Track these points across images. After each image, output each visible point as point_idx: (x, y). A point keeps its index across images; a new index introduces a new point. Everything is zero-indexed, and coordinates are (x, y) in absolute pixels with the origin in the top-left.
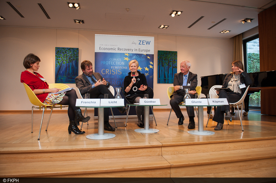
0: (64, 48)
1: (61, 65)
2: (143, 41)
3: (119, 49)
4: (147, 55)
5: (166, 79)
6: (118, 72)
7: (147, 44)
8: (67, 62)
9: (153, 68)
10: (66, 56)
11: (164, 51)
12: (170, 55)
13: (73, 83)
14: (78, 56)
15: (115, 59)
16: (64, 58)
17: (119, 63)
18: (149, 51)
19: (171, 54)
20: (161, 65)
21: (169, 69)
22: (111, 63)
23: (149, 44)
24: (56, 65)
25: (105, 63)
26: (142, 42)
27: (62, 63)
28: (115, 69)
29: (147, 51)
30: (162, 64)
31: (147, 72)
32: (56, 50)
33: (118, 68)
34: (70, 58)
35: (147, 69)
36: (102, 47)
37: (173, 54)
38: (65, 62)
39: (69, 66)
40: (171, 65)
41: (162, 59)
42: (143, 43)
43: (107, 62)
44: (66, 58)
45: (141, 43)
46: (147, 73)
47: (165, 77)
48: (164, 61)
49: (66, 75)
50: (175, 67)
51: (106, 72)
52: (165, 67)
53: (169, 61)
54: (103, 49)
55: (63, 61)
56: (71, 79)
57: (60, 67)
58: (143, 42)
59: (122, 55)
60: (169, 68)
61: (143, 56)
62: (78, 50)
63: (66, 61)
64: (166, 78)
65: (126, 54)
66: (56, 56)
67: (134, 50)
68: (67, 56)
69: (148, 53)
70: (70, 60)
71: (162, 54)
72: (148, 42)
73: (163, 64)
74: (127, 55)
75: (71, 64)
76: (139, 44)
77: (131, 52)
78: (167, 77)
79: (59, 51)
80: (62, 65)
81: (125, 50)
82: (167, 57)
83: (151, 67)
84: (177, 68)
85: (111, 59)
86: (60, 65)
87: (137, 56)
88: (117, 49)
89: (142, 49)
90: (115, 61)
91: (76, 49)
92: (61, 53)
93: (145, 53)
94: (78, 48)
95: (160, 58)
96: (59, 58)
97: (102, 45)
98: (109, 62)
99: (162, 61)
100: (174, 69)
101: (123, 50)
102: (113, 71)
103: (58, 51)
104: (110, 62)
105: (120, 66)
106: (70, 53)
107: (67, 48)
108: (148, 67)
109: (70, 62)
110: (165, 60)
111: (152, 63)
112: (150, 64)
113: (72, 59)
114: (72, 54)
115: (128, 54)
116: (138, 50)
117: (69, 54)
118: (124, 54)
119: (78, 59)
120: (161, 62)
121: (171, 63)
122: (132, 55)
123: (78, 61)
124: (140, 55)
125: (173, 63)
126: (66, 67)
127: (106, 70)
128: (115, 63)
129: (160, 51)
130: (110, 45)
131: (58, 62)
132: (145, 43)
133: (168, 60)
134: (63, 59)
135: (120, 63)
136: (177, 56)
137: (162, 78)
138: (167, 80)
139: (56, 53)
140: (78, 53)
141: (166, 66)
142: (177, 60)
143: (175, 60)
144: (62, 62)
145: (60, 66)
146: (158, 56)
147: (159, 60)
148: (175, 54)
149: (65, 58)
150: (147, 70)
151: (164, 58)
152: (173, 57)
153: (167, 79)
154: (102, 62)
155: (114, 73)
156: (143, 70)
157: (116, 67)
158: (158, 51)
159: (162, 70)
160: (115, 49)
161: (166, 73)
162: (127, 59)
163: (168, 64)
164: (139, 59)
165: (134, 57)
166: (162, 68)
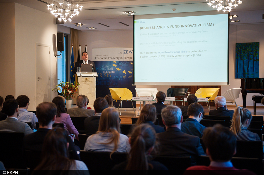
3: (109, 58)
4: (130, 61)
6: (108, 75)
7: (130, 53)
11: (242, 43)
12: (250, 47)
15: (106, 66)
17: (109, 69)
19: (251, 45)
20: (239, 58)
21: (249, 62)
22: (104, 69)
25: (99, 69)
26: (126, 51)
29: (130, 58)
30: (241, 57)
40: (252, 59)
42: (127, 53)
45: (126, 52)
46: (130, 76)
47: (244, 71)
48: (243, 54)
50: (257, 60)
51: (100, 75)
52: (244, 61)
53: (249, 54)
54: (98, 58)
59: (111, 63)
61: (127, 62)
64: (245, 72)
65: (114, 62)
67: (120, 58)
71: (240, 47)
72: (131, 51)
73: (242, 57)
74: (115, 62)
76: (124, 53)
77: (118, 60)
78: (246, 71)
81: (114, 58)
82: (246, 49)
85: (103, 66)
89: (126, 57)
95: (238, 51)
97: (97, 56)
99: (241, 54)
100: (255, 62)
101: (112, 58)
102: (105, 74)
104: (102, 68)
105: (109, 71)
110: (244, 52)
115: (116, 61)
116: (123, 58)
118: (113, 61)
120: (239, 55)
121: (251, 56)
122: (118, 62)
125: (254, 56)
128: (106, 69)
129: (239, 43)
130: (102, 55)
135: (110, 69)
136: (259, 47)
137: (241, 72)
138: (246, 75)
141: (246, 59)
142: (259, 52)
143: (256, 53)
146: (236, 49)
148: (256, 45)
151: (243, 50)
152: (254, 49)
155: (105, 76)
156: (127, 73)
157: (107, 72)
158: (236, 43)
159: (240, 64)
160: (106, 58)
161: (246, 67)
162: (115, 65)
163: (248, 57)
164: (124, 65)
165: (120, 64)
166: (240, 62)
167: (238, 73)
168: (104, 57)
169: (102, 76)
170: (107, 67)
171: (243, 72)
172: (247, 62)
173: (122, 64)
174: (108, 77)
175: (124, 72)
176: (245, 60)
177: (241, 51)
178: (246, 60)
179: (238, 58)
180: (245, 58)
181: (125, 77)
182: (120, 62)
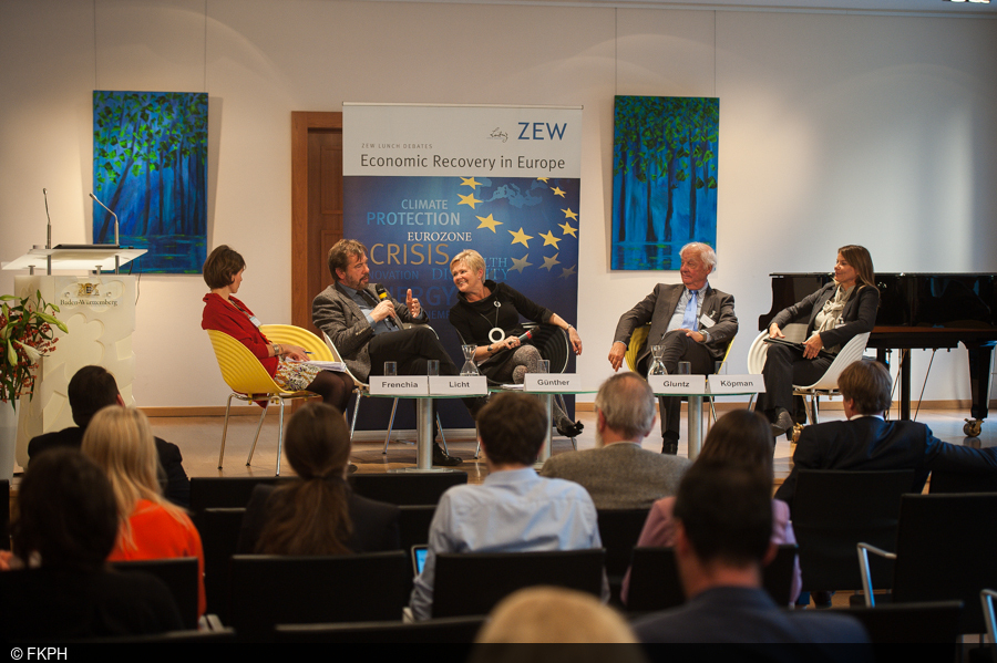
0: (136, 95)
1: (123, 180)
2: (535, 124)
3: (440, 163)
4: (553, 182)
5: (656, 248)
6: (434, 254)
7: (552, 136)
8: (152, 167)
9: (577, 233)
10: (146, 137)
11: (648, 98)
12: (678, 120)
13: (181, 272)
14: (207, 136)
15: (422, 204)
16: (137, 148)
17: (437, 220)
18: (561, 164)
19: (683, 111)
20: (629, 172)
21: (675, 192)
22: (408, 219)
23: (561, 136)
24: (98, 182)
25: (385, 220)
26: (530, 127)
27: (126, 173)
28: (422, 242)
29: (550, 164)
30: (637, 166)
31: (550, 250)
32: (96, 106)
33: (435, 236)
34: (164, 146)
35: (550, 240)
36: (371, 153)
37: (696, 112)
38: (139, 164)
39: (161, 187)
40: (687, 175)
41: (638, 140)
42: (538, 134)
43: (392, 217)
44: (145, 145)
45: (529, 132)
46: (550, 257)
47: (651, 235)
48: (645, 152)
49: (144, 234)
50: (708, 181)
51: (389, 254)
52: (653, 184)
53: (673, 151)
54: (374, 162)
55: (131, 162)
56: (170, 251)
57: (119, 190)
58: (535, 130)
59: (451, 185)
60: (671, 188)
61: (534, 186)
62: (206, 104)
63: (148, 162)
64: (656, 240)
65: (467, 182)
66: (96, 134)
67: (498, 163)
68: (151, 135)
69: (558, 174)
70: (167, 157)
71: (635, 116)
72: (556, 127)
73: (643, 166)
74: (472, 184)
75: (169, 173)
76: (520, 138)
77: (485, 172)
78: (661, 236)
79: (111, 112)
80: (127, 181)
81: (463, 162)
82: (662, 129)
83: (568, 229)
84: (715, 186)
85: (407, 205)
86: (118, 180)
87: (511, 187)
88: (430, 162)
89: (530, 156)
90: (422, 210)
91: (196, 101)
92: (120, 119)
93: (543, 175)
94: (206, 95)
95: (626, 135)
96: (114, 144)
97: (372, 146)
98: (399, 216)
99: (639, 150)
100: (699, 192)
101: (455, 163)
102: (417, 249)
103: (109, 112)
104: (402, 214)
105: (441, 229)
106: (167, 121)
107: (153, 95)
108: (558, 233)
109: (167, 165)
110: (653, 144)
111: (573, 215)
112: (564, 220)
113: (174, 153)
114: (174, 125)
115: (476, 179)
116: (515, 163)
117: (161, 124)
118: (458, 180)
119: (206, 149)
120: (630, 155)
121: (685, 163)
122: (489, 184)
123: (205, 156)
124: (523, 184)
125: (693, 161)
126: (148, 193)
127: (389, 246)
128: (423, 218)
129: (629, 97)
130: (402, 146)
131: (108, 166)
132: (545, 133)
133: (668, 146)
134: (132, 149)
135: (444, 218)
136: (716, 122)
137: (637, 240)
138: (660, 251)
139: (98, 123)
140: (207, 117)
141: (659, 177)
142: (716, 144)
143: (704, 147)
144: (125, 164)
145: (116, 186)
146: (615, 124)
147: (623, 146)
148: (705, 112)
149: (140, 144)
150: (551, 245)
151: (648, 133)
152: (698, 131)
153: (661, 245)
154: (371, 216)
155: (419, 259)
156: (537, 242)
157: (427, 237)
158: (616, 97)
159: (634, 201)
160: (421, 163)
161: (659, 215)
162: (470, 201)
163: (669, 165)
164: (518, 201)
165: (500, 193)
166: (635, 189)
167: (622, 244)
168: (412, 154)
169: (400, 257)
170: (425, 210)
171: (648, 240)
172: (666, 189)
173: (511, 192)
174: (434, 265)
175: (521, 237)
176: (656, 181)
177: (638, 135)
178: (660, 180)
179: (624, 168)
180: (656, 172)
181: (521, 263)
182: (498, 182)
